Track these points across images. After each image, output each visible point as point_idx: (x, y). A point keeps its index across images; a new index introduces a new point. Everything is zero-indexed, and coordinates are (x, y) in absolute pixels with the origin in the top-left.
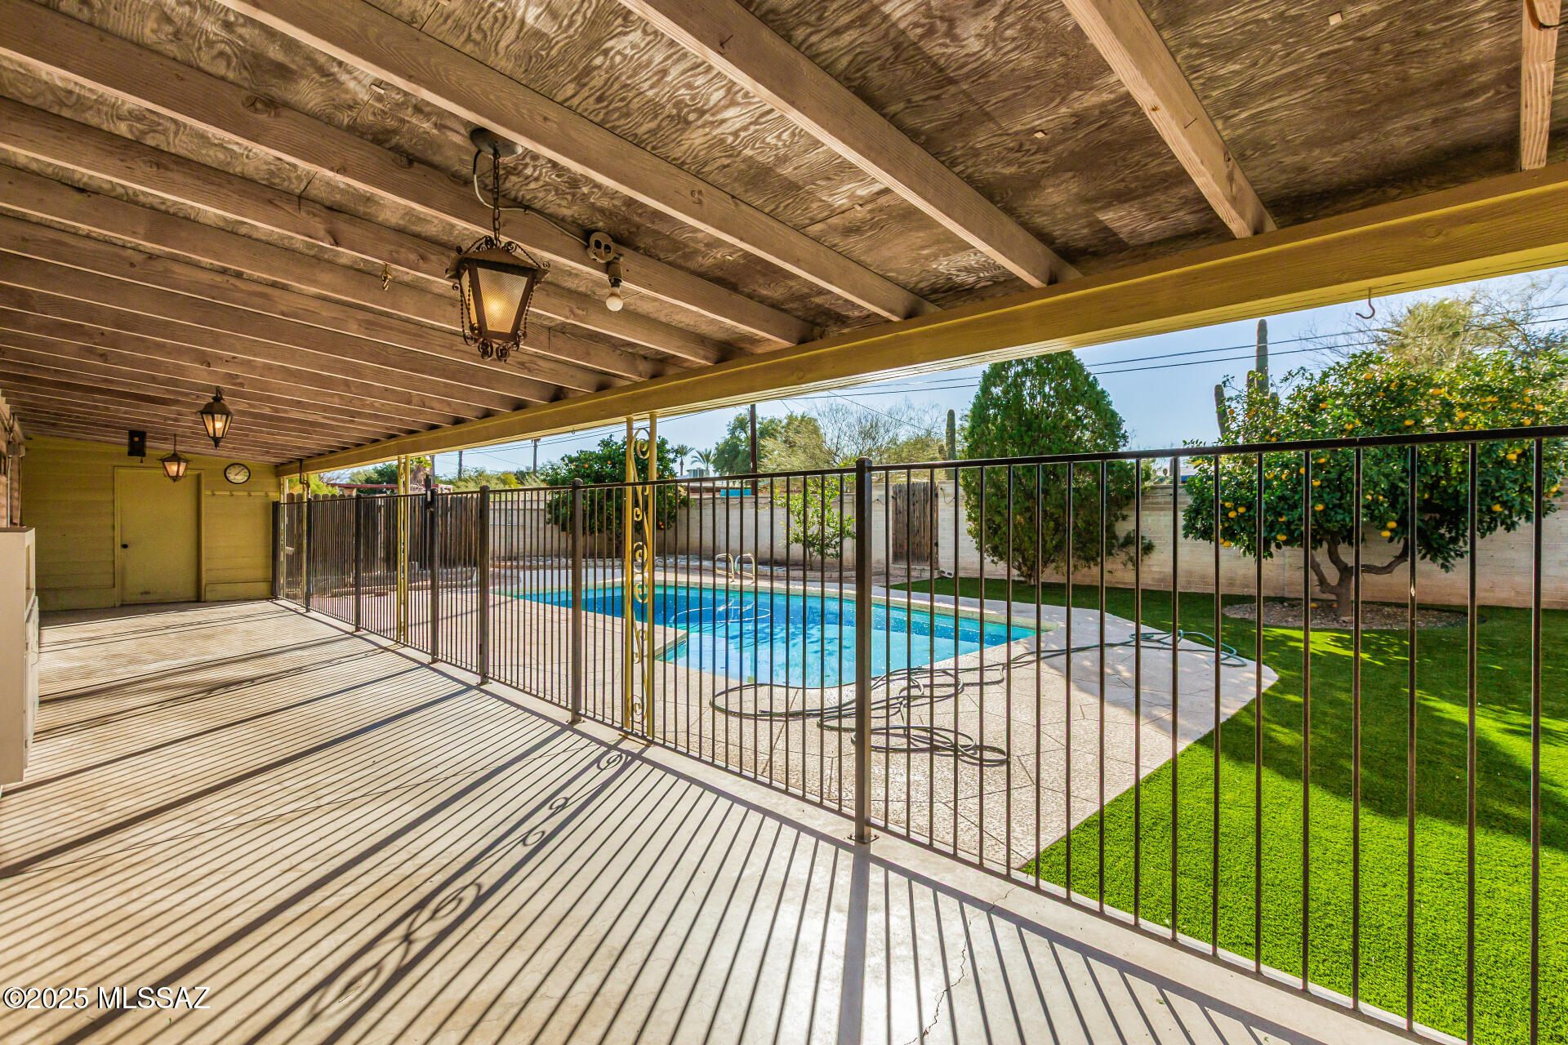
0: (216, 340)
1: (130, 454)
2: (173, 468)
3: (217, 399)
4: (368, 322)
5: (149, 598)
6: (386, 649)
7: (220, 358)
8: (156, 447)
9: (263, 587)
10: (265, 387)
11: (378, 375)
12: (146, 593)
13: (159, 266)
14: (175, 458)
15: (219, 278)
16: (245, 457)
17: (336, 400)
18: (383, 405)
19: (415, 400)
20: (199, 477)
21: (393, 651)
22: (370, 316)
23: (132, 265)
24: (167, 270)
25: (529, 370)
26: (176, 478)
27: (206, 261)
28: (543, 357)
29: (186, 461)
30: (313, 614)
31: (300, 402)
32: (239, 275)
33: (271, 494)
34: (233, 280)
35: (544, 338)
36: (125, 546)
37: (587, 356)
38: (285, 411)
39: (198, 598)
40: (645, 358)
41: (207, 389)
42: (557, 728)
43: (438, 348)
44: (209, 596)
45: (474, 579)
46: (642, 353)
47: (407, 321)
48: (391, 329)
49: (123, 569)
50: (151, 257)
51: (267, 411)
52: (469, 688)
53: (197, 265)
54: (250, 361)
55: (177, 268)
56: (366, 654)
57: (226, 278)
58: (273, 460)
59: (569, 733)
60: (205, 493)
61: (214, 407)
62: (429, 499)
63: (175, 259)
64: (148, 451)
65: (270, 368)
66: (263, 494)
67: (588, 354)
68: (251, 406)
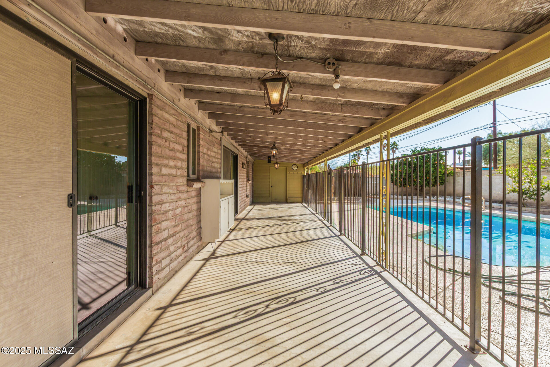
0: (266, 128)
1: (268, 162)
2: (276, 166)
3: (274, 145)
4: (291, 115)
5: (277, 200)
6: (320, 220)
7: (270, 133)
8: (273, 160)
9: (300, 200)
10: (284, 140)
11: (305, 132)
12: (276, 199)
13: (242, 109)
14: (277, 163)
15: (254, 109)
16: (295, 162)
17: (301, 142)
18: (314, 142)
19: (320, 139)
20: (286, 168)
21: (322, 221)
22: (291, 113)
23: (237, 110)
24: (243, 110)
25: (343, 122)
26: (277, 168)
27: (250, 105)
28: (347, 116)
29: (279, 164)
30: (309, 208)
31: (294, 144)
32: (258, 107)
33: (302, 173)
34: (258, 109)
35: (340, 108)
36: (272, 187)
37: (357, 112)
38: (293, 147)
39: (286, 202)
40: (384, 109)
41: (270, 142)
42: (355, 255)
43: (311, 119)
44: (288, 201)
45: (360, 201)
46: (381, 107)
47: (301, 112)
48: (297, 115)
49: (271, 192)
50: (240, 107)
51: (289, 148)
52: (336, 235)
53: (248, 107)
54: (277, 133)
55: (245, 109)
56: (314, 221)
57: (256, 109)
58: (302, 163)
59: (358, 258)
60: (288, 173)
61: (274, 148)
62: (329, 172)
63: (245, 106)
64: (271, 162)
65: (281, 134)
66: (300, 173)
67: (358, 111)
68: (285, 146)
